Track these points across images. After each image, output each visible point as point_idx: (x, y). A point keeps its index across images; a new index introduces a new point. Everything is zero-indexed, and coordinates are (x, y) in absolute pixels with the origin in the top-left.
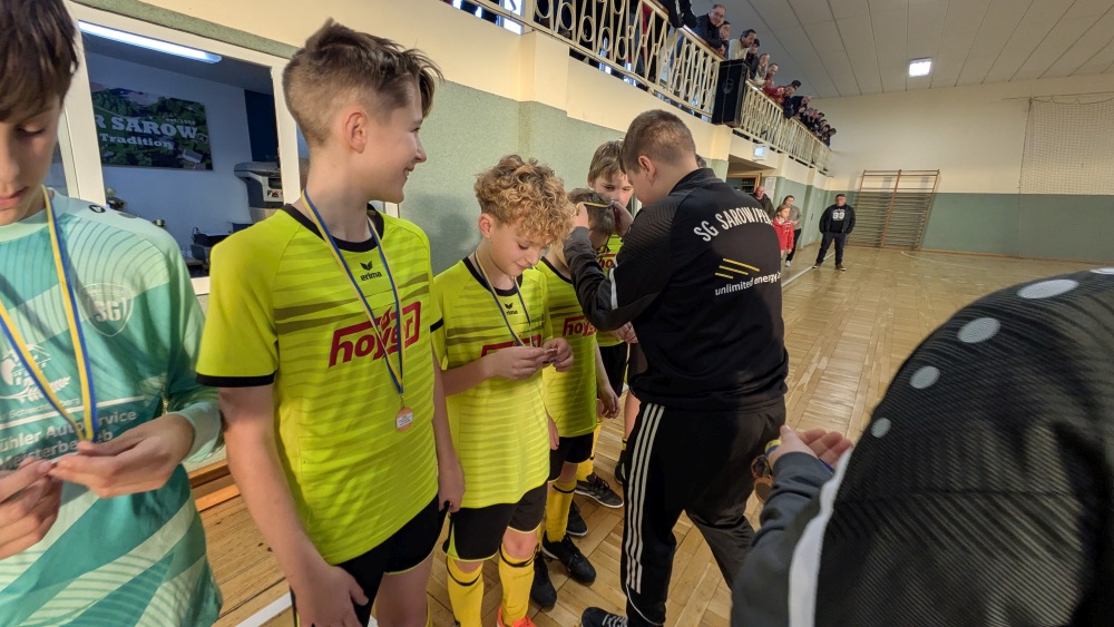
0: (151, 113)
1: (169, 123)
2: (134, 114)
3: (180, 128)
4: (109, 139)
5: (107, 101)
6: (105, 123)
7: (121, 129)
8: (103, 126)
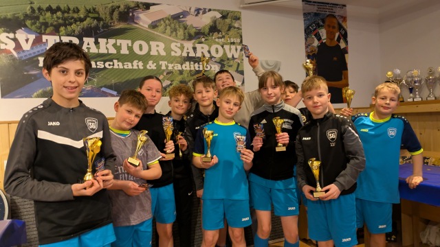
0: (203, 34)
1: (218, 44)
2: (190, 38)
3: (227, 47)
4: (167, 67)
5: (168, 27)
6: (165, 50)
7: (178, 54)
8: (163, 53)
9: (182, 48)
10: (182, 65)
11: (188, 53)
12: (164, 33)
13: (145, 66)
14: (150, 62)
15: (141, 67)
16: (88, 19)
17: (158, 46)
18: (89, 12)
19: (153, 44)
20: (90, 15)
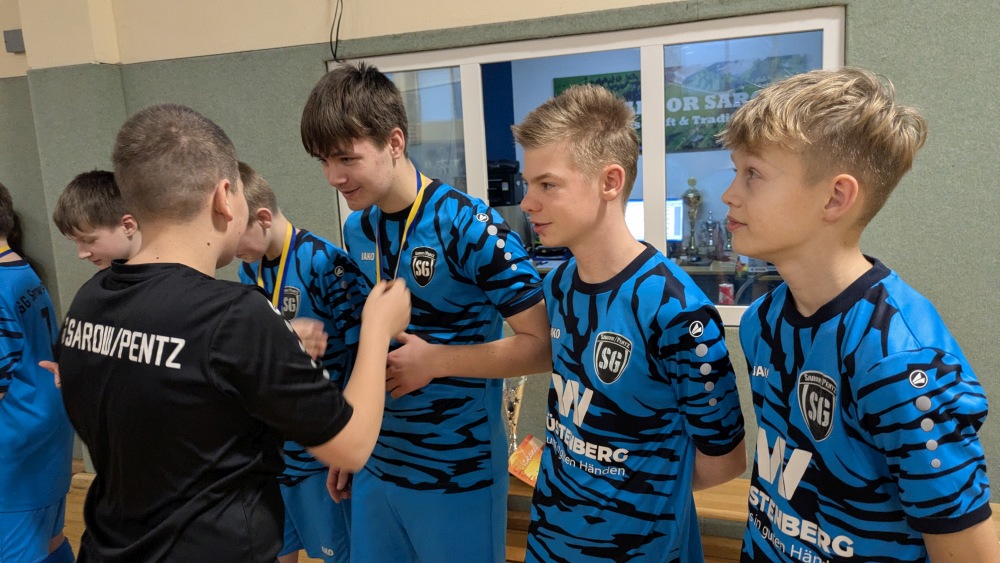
2: (726, 87)
4: (700, 121)
5: (703, 80)
6: (699, 104)
7: (713, 107)
8: (696, 108)
9: (717, 100)
10: (716, 118)
11: (724, 104)
12: (699, 86)
13: (677, 123)
14: (683, 118)
15: (674, 124)
16: (628, 85)
17: (691, 101)
18: (629, 78)
19: (686, 99)
20: (631, 81)
